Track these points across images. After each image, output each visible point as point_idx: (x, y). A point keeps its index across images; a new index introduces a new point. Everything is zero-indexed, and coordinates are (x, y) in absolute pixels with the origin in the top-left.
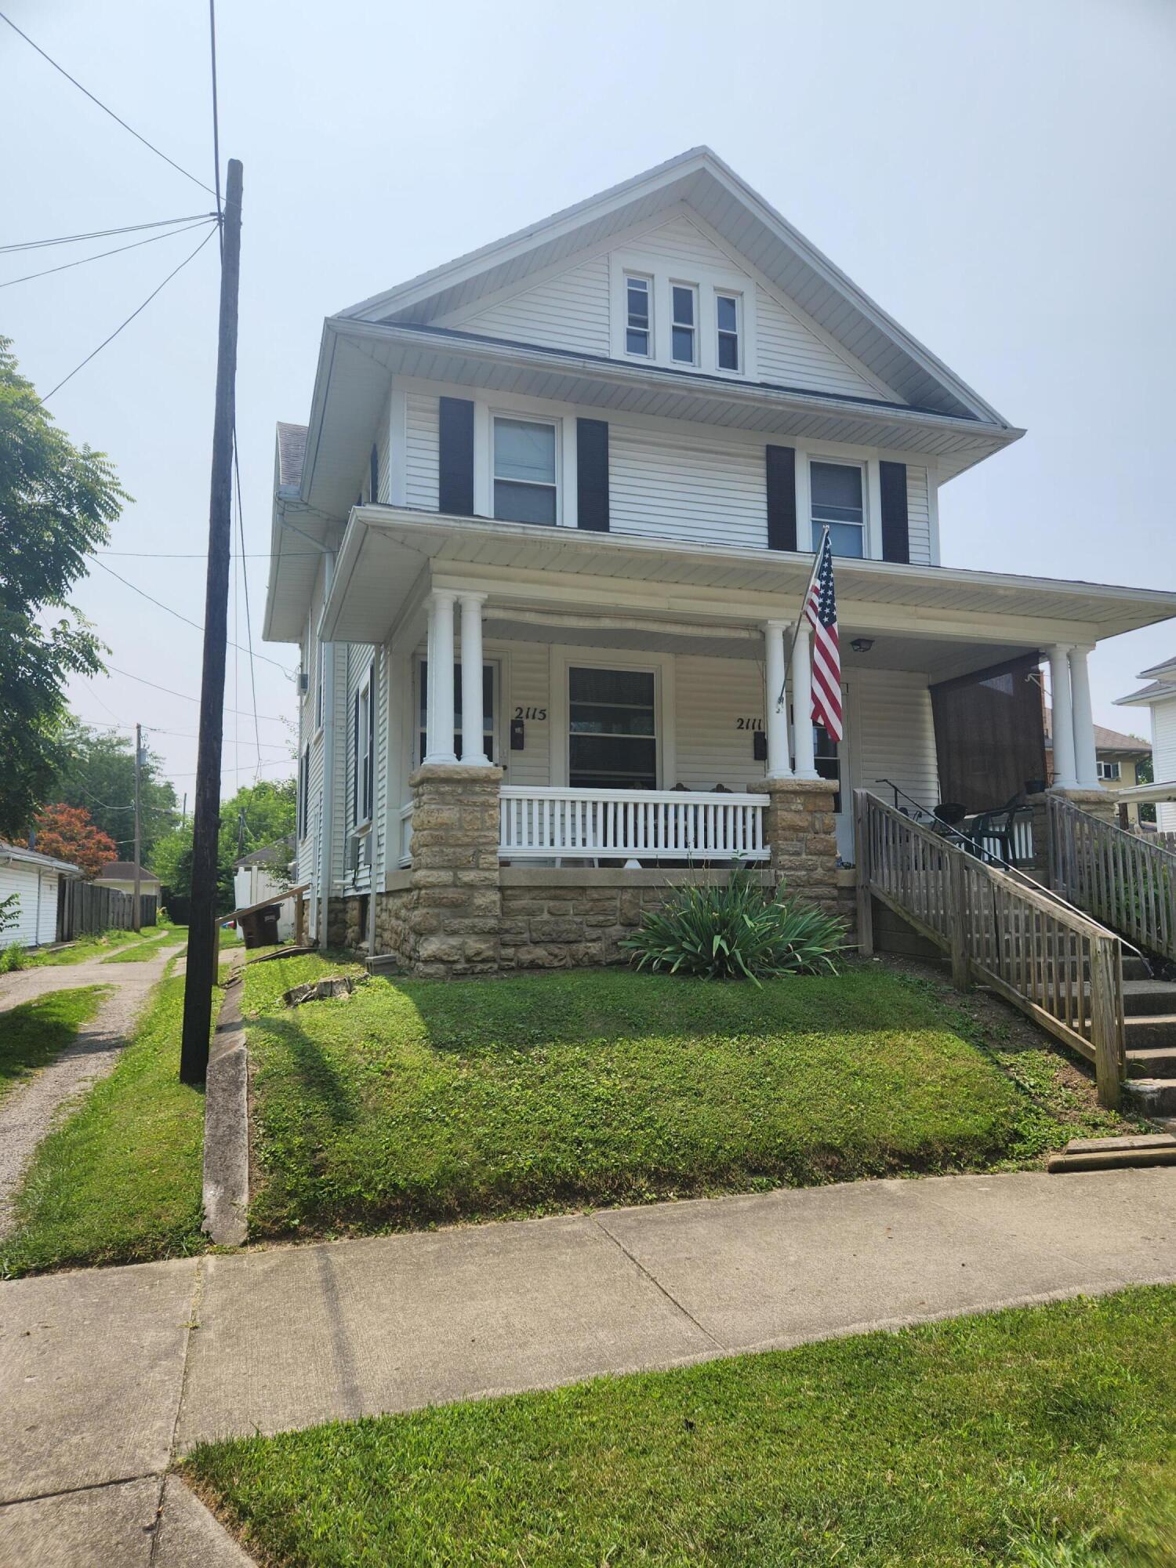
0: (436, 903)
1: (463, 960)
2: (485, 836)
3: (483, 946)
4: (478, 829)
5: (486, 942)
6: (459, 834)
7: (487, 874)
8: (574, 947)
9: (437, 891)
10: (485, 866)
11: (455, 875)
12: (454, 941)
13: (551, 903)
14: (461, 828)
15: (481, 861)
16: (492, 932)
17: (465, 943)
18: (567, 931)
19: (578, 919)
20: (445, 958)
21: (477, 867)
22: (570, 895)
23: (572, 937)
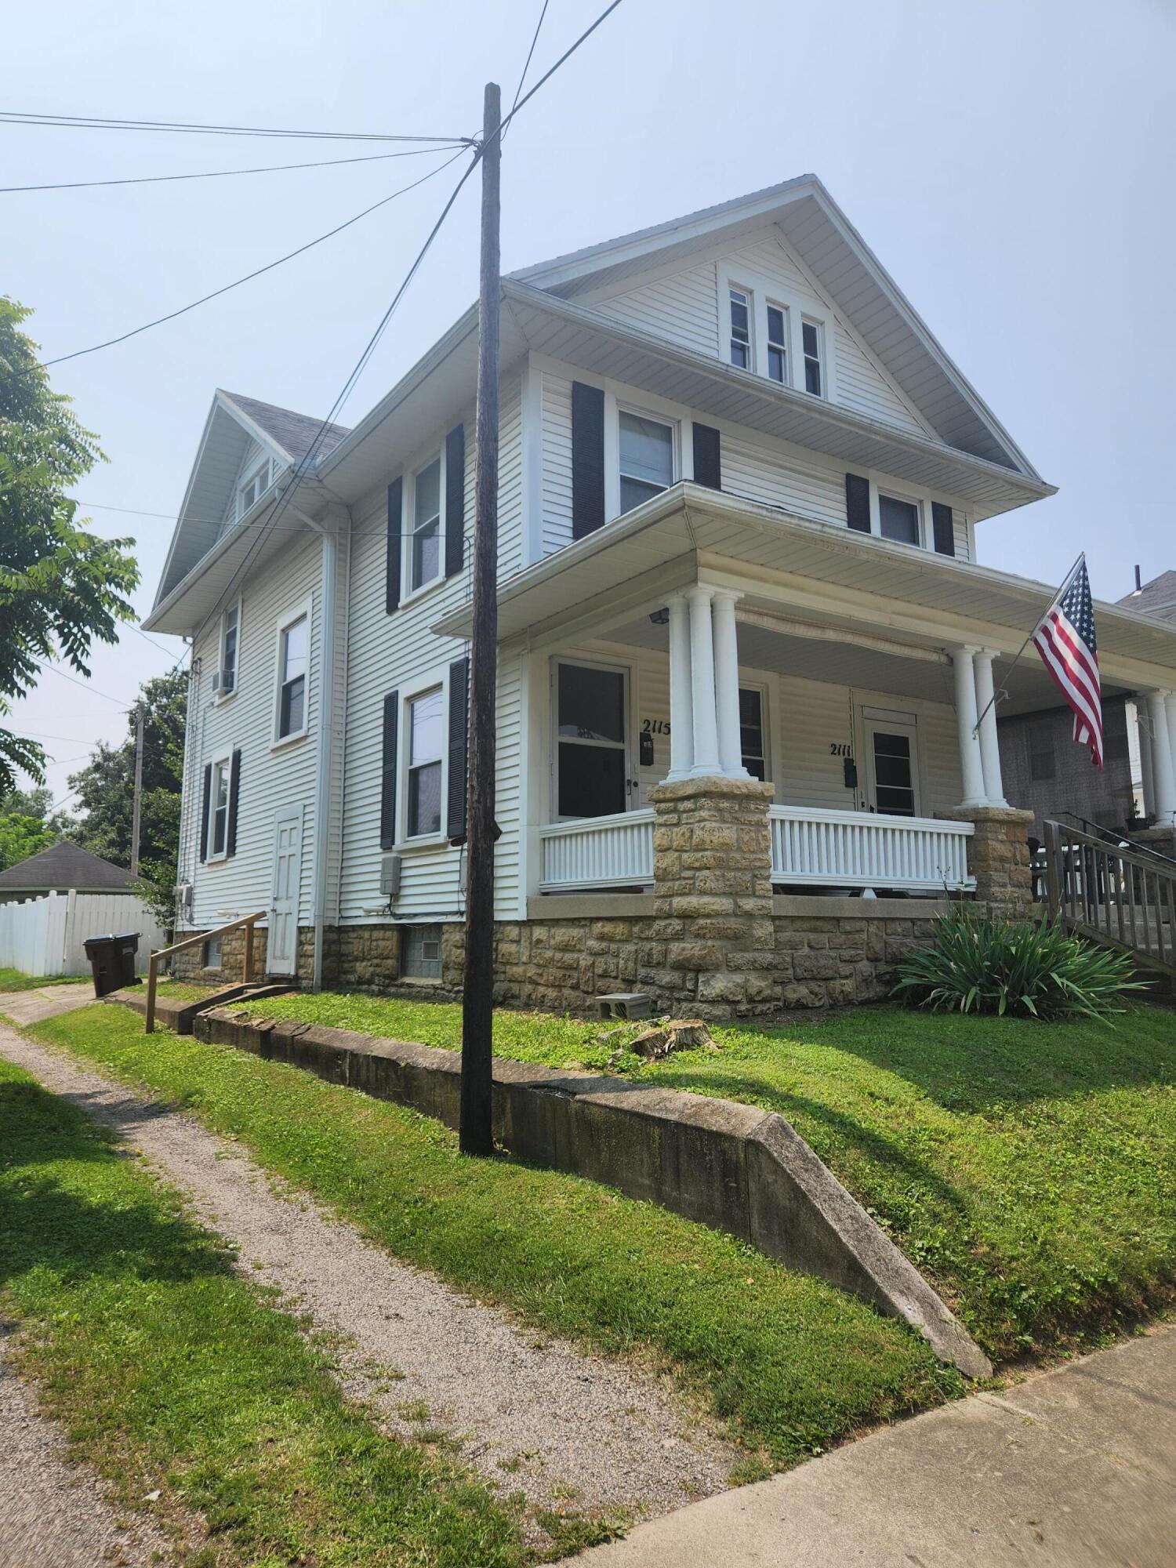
0: (721, 934)
1: (744, 1000)
2: (760, 859)
3: (763, 984)
4: (753, 852)
5: (765, 979)
6: (738, 856)
7: (763, 902)
8: (831, 983)
9: (721, 920)
10: (761, 892)
11: (736, 903)
12: (738, 978)
13: (812, 936)
14: (740, 849)
15: (758, 887)
16: (768, 968)
17: (747, 980)
18: (825, 967)
19: (833, 954)
20: (731, 997)
21: (754, 895)
22: (827, 926)
23: (830, 973)
